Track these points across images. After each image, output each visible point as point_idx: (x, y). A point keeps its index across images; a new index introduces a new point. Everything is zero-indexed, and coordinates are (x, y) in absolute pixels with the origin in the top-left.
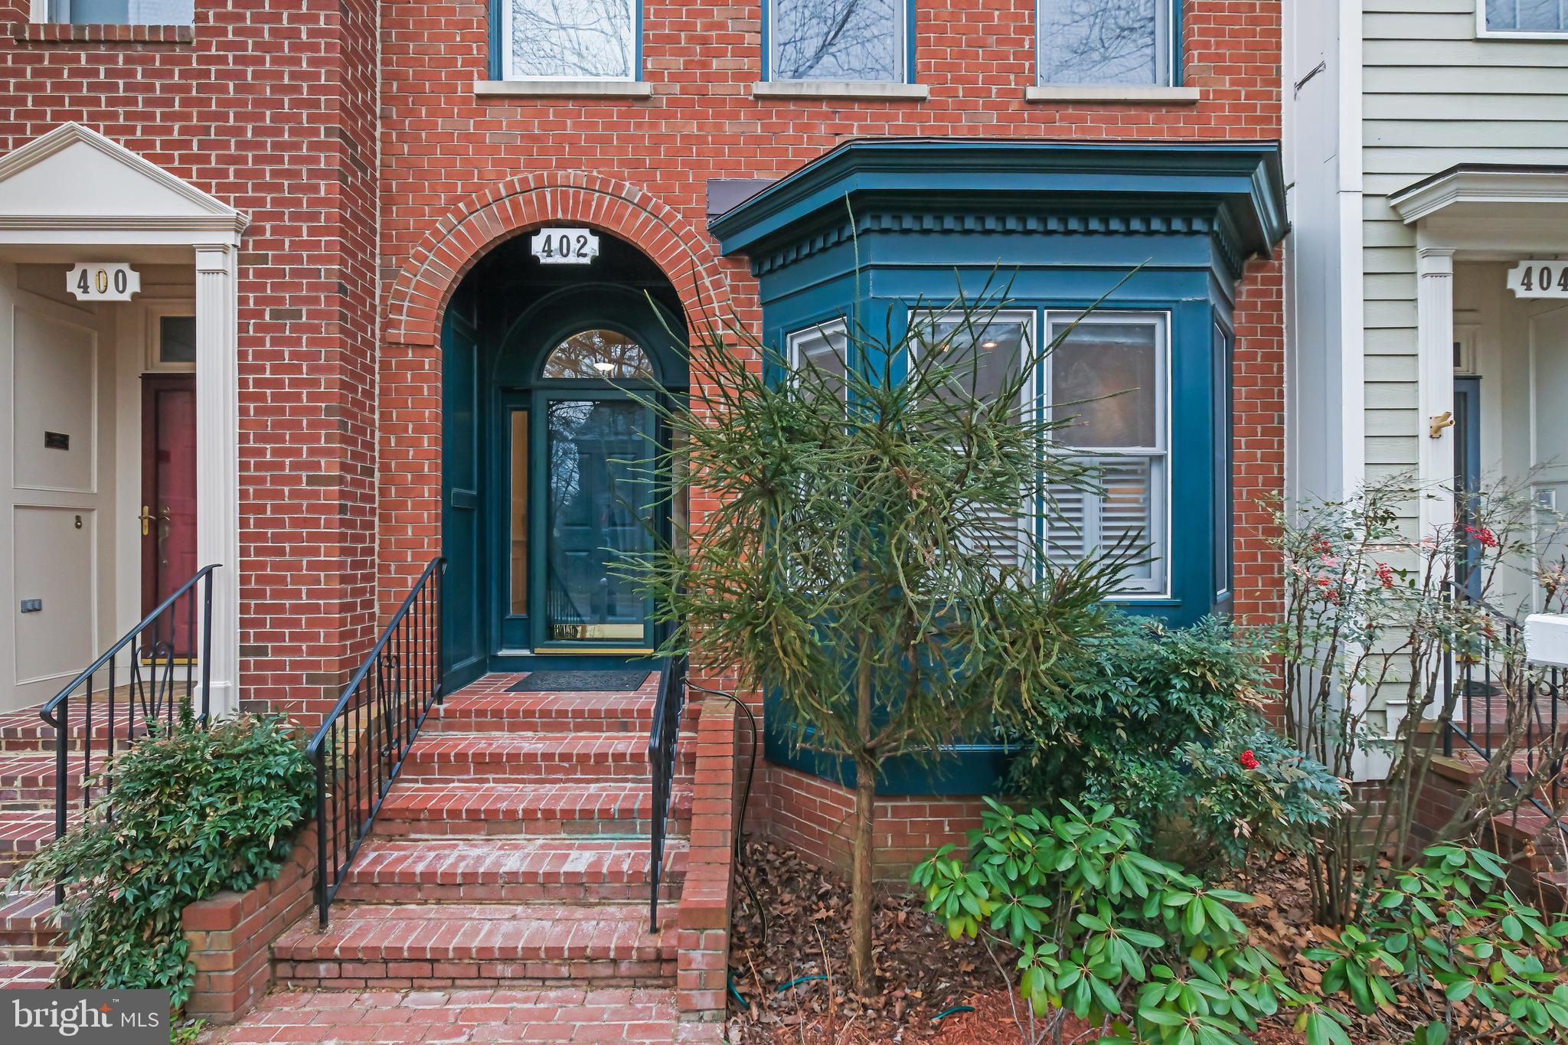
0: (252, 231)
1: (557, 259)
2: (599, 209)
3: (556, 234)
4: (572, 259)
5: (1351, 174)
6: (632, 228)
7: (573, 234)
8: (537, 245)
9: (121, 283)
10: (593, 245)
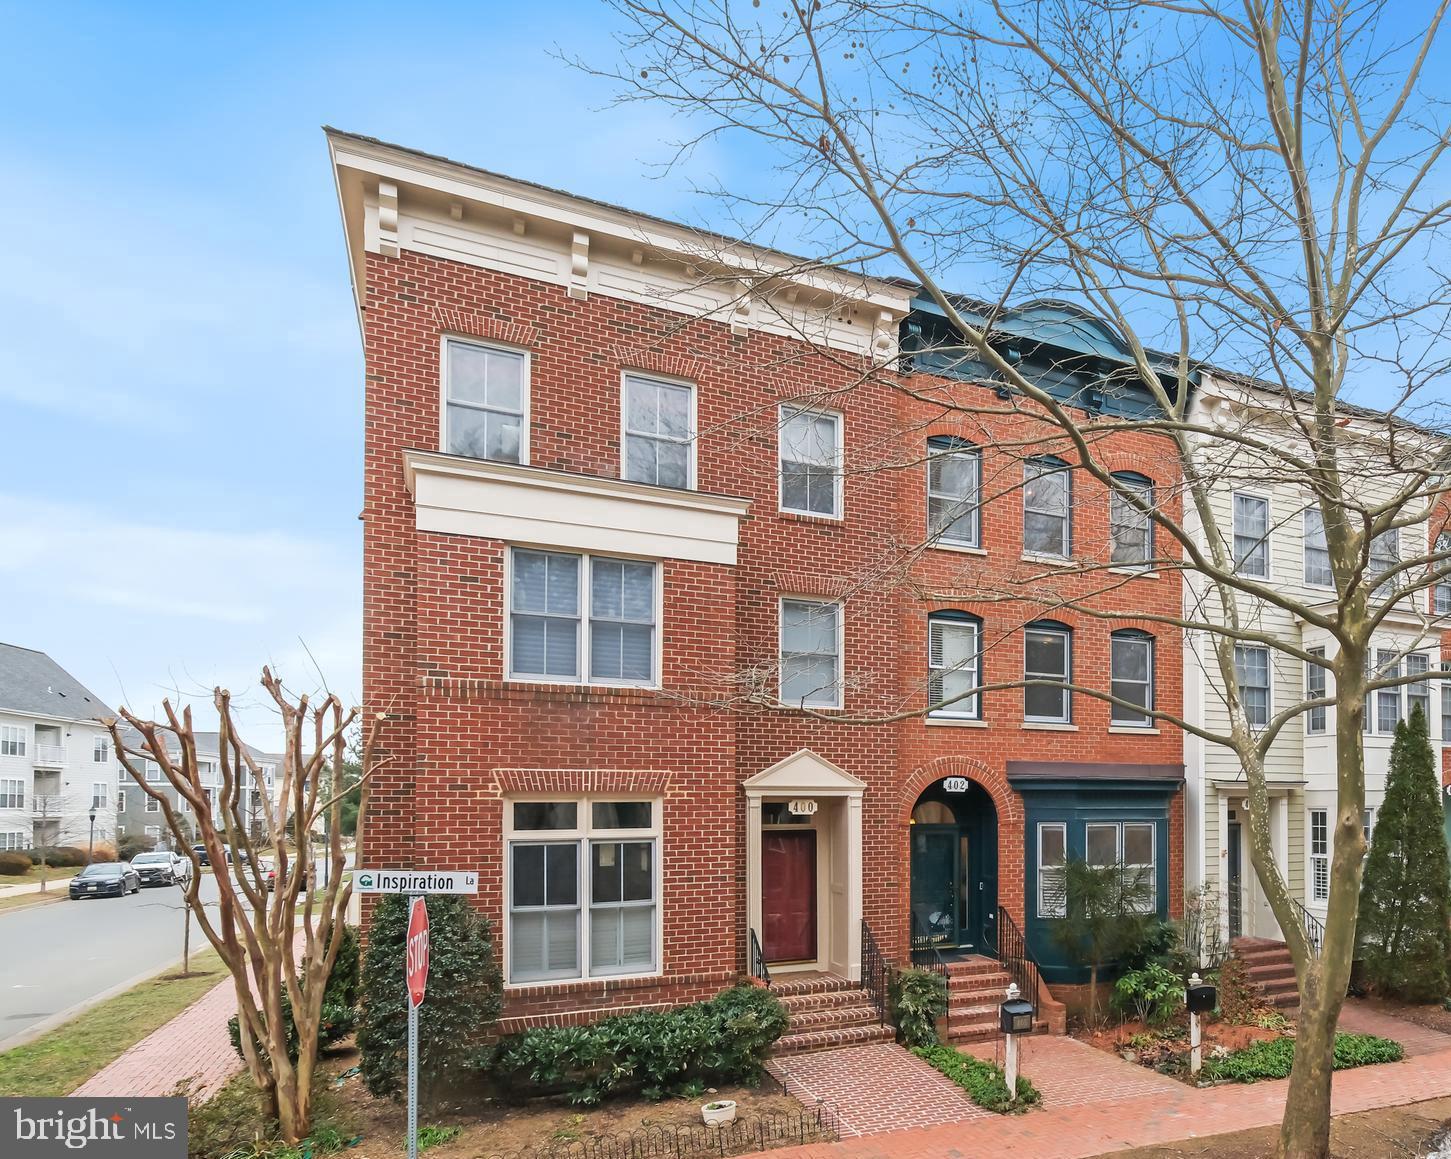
0: (867, 789)
1: (953, 790)
2: (970, 771)
3: (953, 780)
4: (959, 790)
5: (1202, 774)
6: (981, 779)
7: (959, 780)
8: (946, 784)
9: (811, 807)
10: (966, 785)
